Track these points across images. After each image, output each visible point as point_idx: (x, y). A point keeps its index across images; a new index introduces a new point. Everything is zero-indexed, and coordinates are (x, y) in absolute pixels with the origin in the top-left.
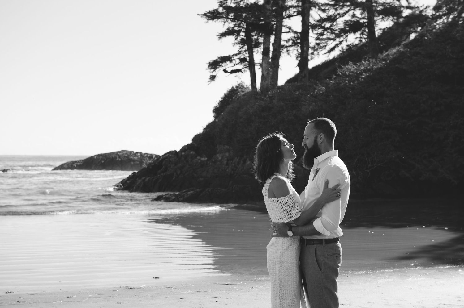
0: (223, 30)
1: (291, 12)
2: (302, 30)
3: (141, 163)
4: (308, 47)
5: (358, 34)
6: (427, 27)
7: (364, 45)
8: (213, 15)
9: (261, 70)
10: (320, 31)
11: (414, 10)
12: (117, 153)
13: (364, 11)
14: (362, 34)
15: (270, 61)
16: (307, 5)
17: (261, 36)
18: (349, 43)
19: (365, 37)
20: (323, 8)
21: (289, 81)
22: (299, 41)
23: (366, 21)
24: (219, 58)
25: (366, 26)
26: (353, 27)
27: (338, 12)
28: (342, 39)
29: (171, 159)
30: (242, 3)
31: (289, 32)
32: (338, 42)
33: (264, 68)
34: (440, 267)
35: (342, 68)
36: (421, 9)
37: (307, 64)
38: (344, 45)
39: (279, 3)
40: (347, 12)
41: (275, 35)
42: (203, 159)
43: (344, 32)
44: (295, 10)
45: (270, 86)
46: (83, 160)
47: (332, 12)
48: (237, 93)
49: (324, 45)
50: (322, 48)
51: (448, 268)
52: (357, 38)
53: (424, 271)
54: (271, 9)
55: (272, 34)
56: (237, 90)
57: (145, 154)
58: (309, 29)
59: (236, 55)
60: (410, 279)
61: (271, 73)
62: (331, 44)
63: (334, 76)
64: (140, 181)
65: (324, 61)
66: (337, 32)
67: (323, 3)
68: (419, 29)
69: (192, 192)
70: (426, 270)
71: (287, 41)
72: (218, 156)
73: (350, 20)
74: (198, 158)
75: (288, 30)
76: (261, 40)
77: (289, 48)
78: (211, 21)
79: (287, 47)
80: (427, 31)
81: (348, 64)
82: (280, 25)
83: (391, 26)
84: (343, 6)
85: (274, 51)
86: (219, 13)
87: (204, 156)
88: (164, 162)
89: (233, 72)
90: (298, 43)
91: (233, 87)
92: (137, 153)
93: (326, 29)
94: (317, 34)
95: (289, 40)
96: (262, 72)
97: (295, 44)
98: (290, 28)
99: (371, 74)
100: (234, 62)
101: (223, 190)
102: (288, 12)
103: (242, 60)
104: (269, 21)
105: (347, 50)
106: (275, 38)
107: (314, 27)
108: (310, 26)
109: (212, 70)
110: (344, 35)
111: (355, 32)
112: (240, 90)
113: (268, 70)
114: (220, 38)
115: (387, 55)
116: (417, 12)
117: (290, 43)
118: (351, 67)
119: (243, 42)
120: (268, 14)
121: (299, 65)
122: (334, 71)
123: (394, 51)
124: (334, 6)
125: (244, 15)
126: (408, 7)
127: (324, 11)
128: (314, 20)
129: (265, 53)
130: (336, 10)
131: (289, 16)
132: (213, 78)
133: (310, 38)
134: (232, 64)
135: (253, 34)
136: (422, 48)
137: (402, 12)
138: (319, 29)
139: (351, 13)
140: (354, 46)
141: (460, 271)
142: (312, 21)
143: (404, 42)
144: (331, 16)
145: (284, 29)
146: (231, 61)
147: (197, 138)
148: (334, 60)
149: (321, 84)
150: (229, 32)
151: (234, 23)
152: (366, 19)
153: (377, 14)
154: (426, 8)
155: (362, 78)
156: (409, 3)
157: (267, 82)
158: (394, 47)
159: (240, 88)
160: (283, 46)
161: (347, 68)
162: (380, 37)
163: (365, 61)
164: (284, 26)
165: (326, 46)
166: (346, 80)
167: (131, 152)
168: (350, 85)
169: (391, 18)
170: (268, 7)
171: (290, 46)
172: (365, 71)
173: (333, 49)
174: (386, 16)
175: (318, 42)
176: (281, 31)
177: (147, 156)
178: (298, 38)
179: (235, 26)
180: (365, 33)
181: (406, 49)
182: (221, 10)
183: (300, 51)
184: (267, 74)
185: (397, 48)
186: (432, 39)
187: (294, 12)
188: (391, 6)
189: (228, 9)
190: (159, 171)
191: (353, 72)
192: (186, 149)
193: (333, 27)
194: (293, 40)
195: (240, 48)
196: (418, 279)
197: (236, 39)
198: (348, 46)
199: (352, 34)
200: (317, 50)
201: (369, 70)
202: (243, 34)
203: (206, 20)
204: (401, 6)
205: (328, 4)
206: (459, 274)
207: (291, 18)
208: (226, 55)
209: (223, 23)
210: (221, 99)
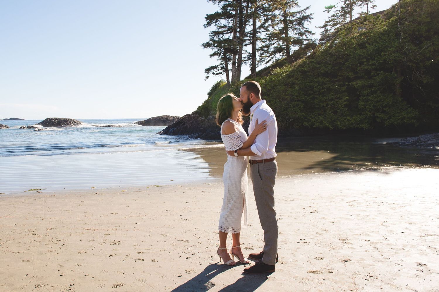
0: (212, 52)
1: (247, 43)
2: (253, 52)
3: (173, 121)
4: (256, 61)
5: (281, 54)
6: (317, 48)
7: (284, 59)
8: (207, 45)
9: (231, 73)
10: (262, 52)
11: (309, 41)
12: (161, 117)
13: (284, 41)
14: (283, 53)
15: (236, 68)
16: (255, 39)
17: (232, 55)
18: (276, 58)
19: (285, 55)
20: (263, 41)
21: (246, 78)
22: (251, 57)
23: (285, 47)
24: (210, 67)
25: (285, 49)
26: (279, 50)
27: (271, 43)
28: (273, 56)
29: (187, 119)
30: (222, 39)
31: (246, 53)
32: (271, 58)
33: (233, 72)
34: (328, 173)
35: (273, 70)
36: (313, 40)
37: (255, 69)
38: (274, 59)
39: (240, 38)
40: (275, 42)
41: (239, 55)
42: (202, 118)
43: (274, 53)
44: (249, 42)
45: (236, 80)
46: (145, 120)
47: (268, 43)
48: (220, 85)
49: (264, 59)
50: (263, 61)
51: (333, 173)
52: (281, 56)
53: (320, 175)
54: (236, 41)
55: (237, 54)
56: (220, 83)
57: (175, 117)
58: (256, 51)
59: (219, 65)
60: (312, 180)
61: (237, 74)
62: (268, 59)
63: (269, 75)
64: (171, 130)
65: (264, 68)
66: (270, 52)
67: (263, 38)
68: (312, 51)
69: (197, 135)
70: (320, 174)
71: (245, 58)
72: (210, 116)
73: (277, 47)
74: (200, 118)
75: (245, 52)
76: (232, 57)
77: (246, 61)
78: (206, 48)
79: (245, 61)
80: (317, 50)
81: (276, 68)
82: (241, 49)
83: (298, 49)
84: (273, 40)
85: (238, 62)
86: (210, 44)
87: (204, 117)
88: (183, 120)
89: (217, 74)
90: (250, 59)
91: (217, 82)
92: (171, 116)
93: (265, 51)
94: (260, 54)
95: (246, 57)
96: (232, 73)
97: (249, 59)
98: (246, 51)
99: (288, 73)
100: (218, 69)
101: (213, 133)
102: (245, 43)
103: (222, 68)
104: (235, 47)
105: (275, 62)
106: (239, 56)
107: (259, 50)
108: (257, 49)
109: (207, 73)
110: (274, 54)
111: (279, 53)
112: (221, 83)
113: (235, 72)
114: (211, 57)
115: (296, 63)
116: (311, 42)
117: (247, 59)
118: (278, 70)
119: (222, 59)
120: (235, 43)
121: (251, 70)
122: (269, 72)
123: (300, 61)
124: (268, 39)
125: (223, 45)
126: (306, 40)
127: (264, 42)
128: (259, 47)
129: (234, 64)
130: (270, 42)
131: (246, 45)
132: (207, 77)
133: (256, 55)
134: (217, 70)
135: (228, 54)
136: (314, 59)
137: (303, 42)
138: (261, 51)
139: (277, 43)
140: (279, 60)
141: (339, 175)
142: (257, 47)
143: (305, 57)
144: (267, 45)
145: (243, 52)
146: (216, 68)
147: (199, 108)
148: (269, 67)
149: (262, 79)
150: (215, 54)
151: (218, 49)
152: (285, 46)
153: (291, 43)
154: (316, 40)
155: (283, 75)
156: (307, 37)
157: (235, 79)
158: (300, 59)
159: (221, 82)
160: (243, 60)
161: (276, 70)
162: (292, 55)
163: (285, 67)
164: (243, 50)
165: (265, 60)
166: (275, 77)
167: (168, 116)
168: (277, 79)
169: (298, 45)
170: (235, 40)
171: (246, 60)
172: (285, 72)
173: (268, 62)
174: (295, 44)
175: (261, 58)
176: (242, 52)
177: (176, 118)
178: (250, 56)
179: (218, 50)
180: (285, 53)
181: (306, 60)
182: (211, 42)
183: (251, 62)
184: (235, 74)
185: (302, 60)
186: (319, 55)
187: (248, 43)
188: (298, 39)
189: (215, 42)
190: (181, 125)
191: (279, 72)
192: (194, 113)
193: (269, 50)
194: (248, 57)
195: (221, 62)
196: (317, 180)
197: (219, 57)
198: (276, 60)
199: (278, 54)
200: (260, 62)
201: (287, 71)
202: (223, 55)
203: (203, 48)
204: (303, 39)
205: (265, 39)
206: (339, 177)
207: (247, 46)
208: (214, 65)
209: (212, 49)
210: (211, 88)
